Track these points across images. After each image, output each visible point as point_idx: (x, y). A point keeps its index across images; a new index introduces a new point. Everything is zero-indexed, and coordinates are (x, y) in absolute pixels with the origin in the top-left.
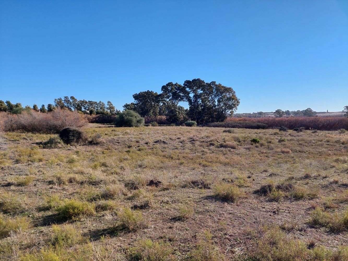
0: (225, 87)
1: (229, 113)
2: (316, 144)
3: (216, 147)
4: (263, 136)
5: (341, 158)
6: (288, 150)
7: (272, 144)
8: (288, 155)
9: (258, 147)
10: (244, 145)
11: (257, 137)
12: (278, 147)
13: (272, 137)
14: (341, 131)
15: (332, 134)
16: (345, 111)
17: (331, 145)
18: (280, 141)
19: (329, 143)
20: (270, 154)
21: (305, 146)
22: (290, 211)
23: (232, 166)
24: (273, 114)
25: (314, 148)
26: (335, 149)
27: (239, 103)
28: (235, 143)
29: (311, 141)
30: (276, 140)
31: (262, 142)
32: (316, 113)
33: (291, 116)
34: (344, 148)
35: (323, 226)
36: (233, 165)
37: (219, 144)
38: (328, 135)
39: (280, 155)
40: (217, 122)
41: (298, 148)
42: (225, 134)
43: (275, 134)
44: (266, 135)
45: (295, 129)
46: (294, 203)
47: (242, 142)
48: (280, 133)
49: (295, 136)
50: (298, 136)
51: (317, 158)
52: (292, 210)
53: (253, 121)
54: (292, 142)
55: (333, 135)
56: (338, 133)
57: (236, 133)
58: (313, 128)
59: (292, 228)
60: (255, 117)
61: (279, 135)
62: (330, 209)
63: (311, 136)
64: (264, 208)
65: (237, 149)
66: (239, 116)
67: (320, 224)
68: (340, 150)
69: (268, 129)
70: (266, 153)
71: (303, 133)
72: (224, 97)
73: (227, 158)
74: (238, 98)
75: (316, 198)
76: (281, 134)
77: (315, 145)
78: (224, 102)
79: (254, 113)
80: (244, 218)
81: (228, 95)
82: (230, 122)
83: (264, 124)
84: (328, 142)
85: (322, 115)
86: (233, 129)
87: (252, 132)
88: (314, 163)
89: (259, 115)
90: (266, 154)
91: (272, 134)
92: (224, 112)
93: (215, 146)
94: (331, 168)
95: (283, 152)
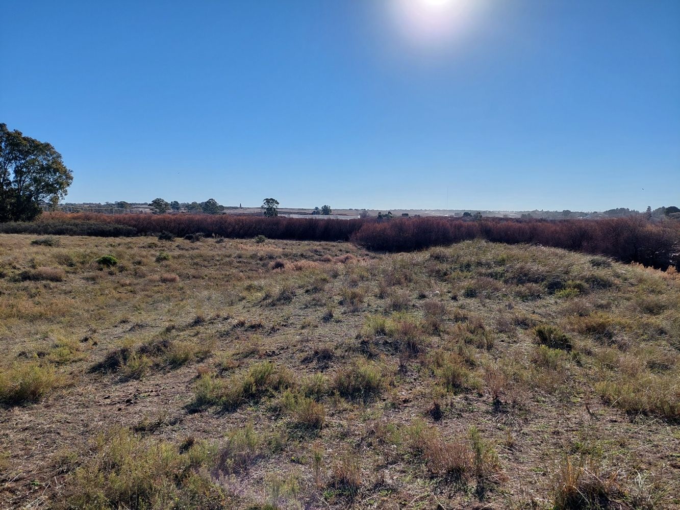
0: (33, 141)
1: (47, 200)
2: (222, 262)
3: (10, 281)
4: (125, 250)
5: (256, 283)
6: (173, 275)
7: (143, 266)
8: (174, 284)
9: (113, 274)
10: (83, 272)
11: (112, 254)
12: (155, 272)
13: (144, 253)
14: (258, 240)
15: (246, 244)
16: (266, 206)
17: (244, 262)
18: (159, 260)
19: (240, 259)
20: (139, 287)
21: (204, 266)
22: (160, 391)
23: (50, 321)
24: (147, 206)
25: (218, 269)
26: (249, 268)
27: (72, 179)
28: (60, 269)
29: (213, 257)
30: (151, 258)
31: (121, 263)
32: (222, 207)
33: (182, 212)
34: (263, 266)
35: (212, 405)
36: (53, 319)
37: (17, 272)
38: (240, 246)
39: (158, 286)
40: (15, 221)
41: (192, 272)
42: (35, 249)
43: (150, 246)
44: (132, 248)
45: (187, 236)
46: (169, 375)
47: (78, 264)
48: (159, 244)
49: (187, 250)
50: (193, 249)
51: (221, 285)
52: (163, 389)
53: (105, 220)
54: (180, 261)
55: (248, 246)
56: (255, 243)
57: (65, 246)
58: (219, 235)
59: (158, 422)
60: (111, 211)
61: (157, 248)
62: (227, 372)
63: (214, 248)
64: (108, 397)
65: (66, 281)
66: (72, 208)
67: (209, 403)
68: (256, 271)
69: (138, 236)
70: (130, 285)
71: (201, 244)
72: (33, 163)
73: (39, 303)
74: (68, 168)
75: (209, 357)
76: (162, 245)
77: (219, 265)
78: (34, 174)
79: (108, 205)
80: (59, 431)
81: (42, 160)
82: (51, 222)
83: (128, 227)
84: (240, 257)
85: (232, 212)
86: (58, 236)
87: (101, 243)
88: (215, 295)
89: (118, 207)
90: (129, 288)
91: (143, 247)
92: (35, 198)
93: (6, 278)
94: (239, 300)
95: (164, 280)
